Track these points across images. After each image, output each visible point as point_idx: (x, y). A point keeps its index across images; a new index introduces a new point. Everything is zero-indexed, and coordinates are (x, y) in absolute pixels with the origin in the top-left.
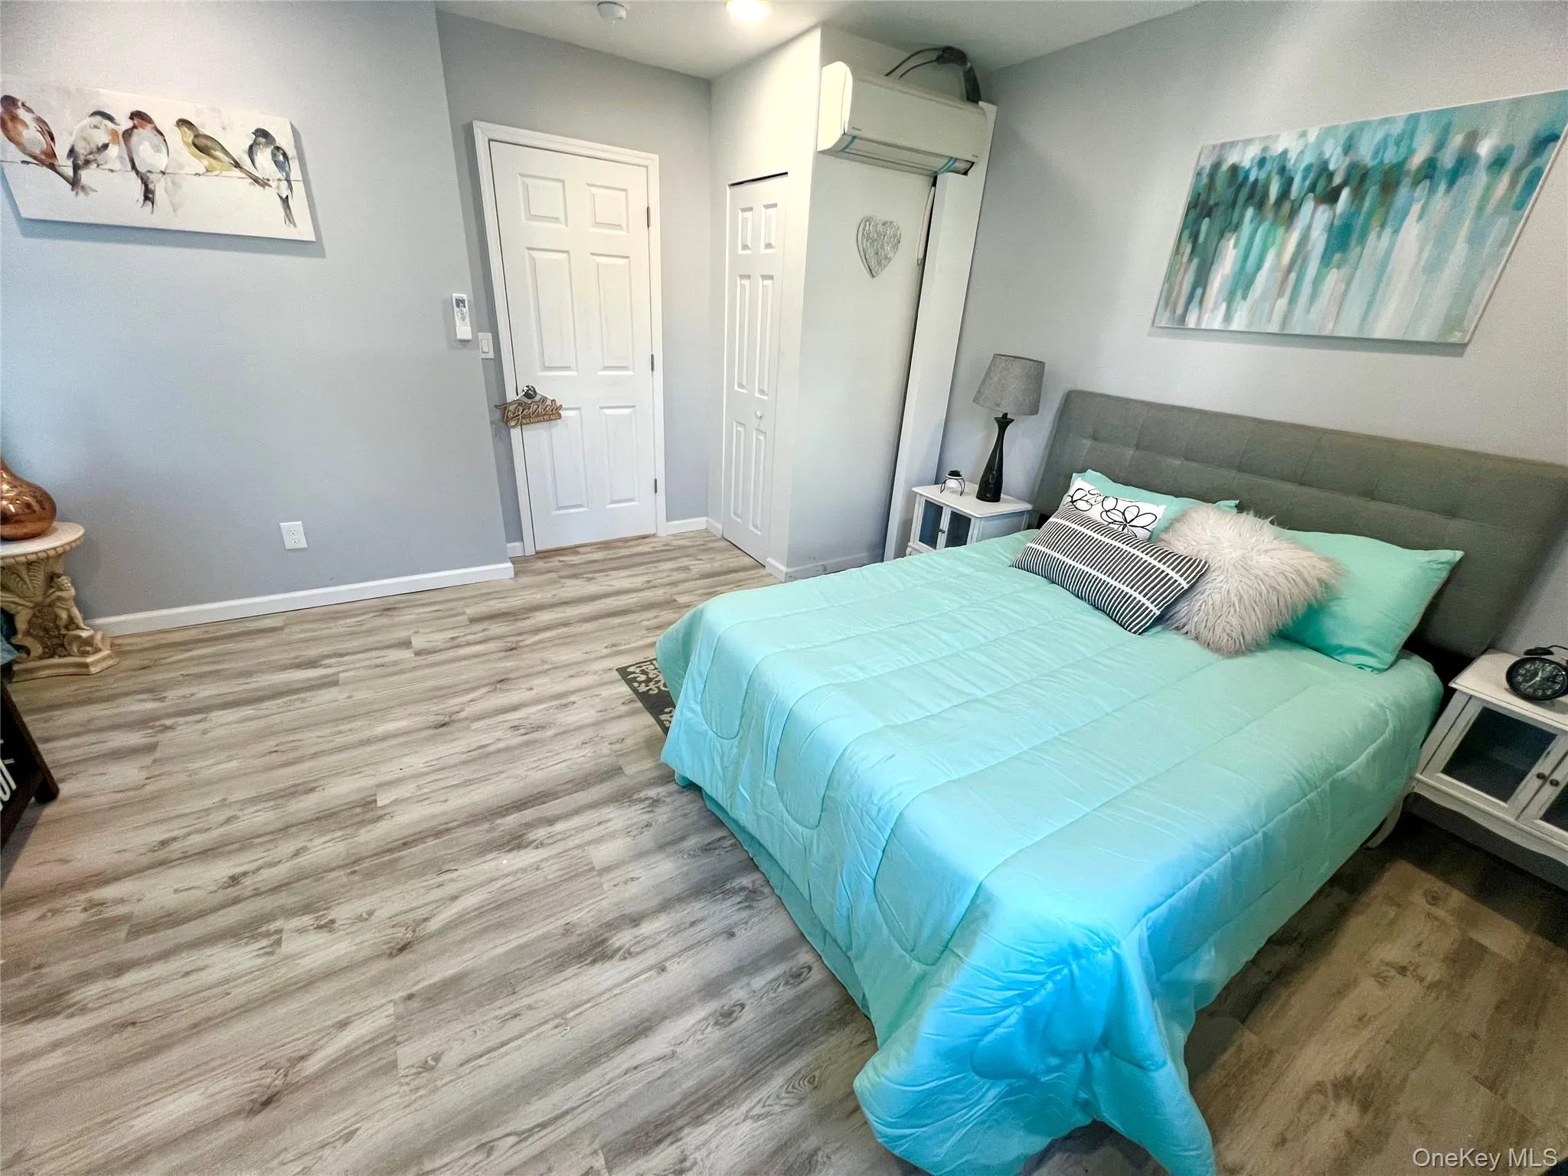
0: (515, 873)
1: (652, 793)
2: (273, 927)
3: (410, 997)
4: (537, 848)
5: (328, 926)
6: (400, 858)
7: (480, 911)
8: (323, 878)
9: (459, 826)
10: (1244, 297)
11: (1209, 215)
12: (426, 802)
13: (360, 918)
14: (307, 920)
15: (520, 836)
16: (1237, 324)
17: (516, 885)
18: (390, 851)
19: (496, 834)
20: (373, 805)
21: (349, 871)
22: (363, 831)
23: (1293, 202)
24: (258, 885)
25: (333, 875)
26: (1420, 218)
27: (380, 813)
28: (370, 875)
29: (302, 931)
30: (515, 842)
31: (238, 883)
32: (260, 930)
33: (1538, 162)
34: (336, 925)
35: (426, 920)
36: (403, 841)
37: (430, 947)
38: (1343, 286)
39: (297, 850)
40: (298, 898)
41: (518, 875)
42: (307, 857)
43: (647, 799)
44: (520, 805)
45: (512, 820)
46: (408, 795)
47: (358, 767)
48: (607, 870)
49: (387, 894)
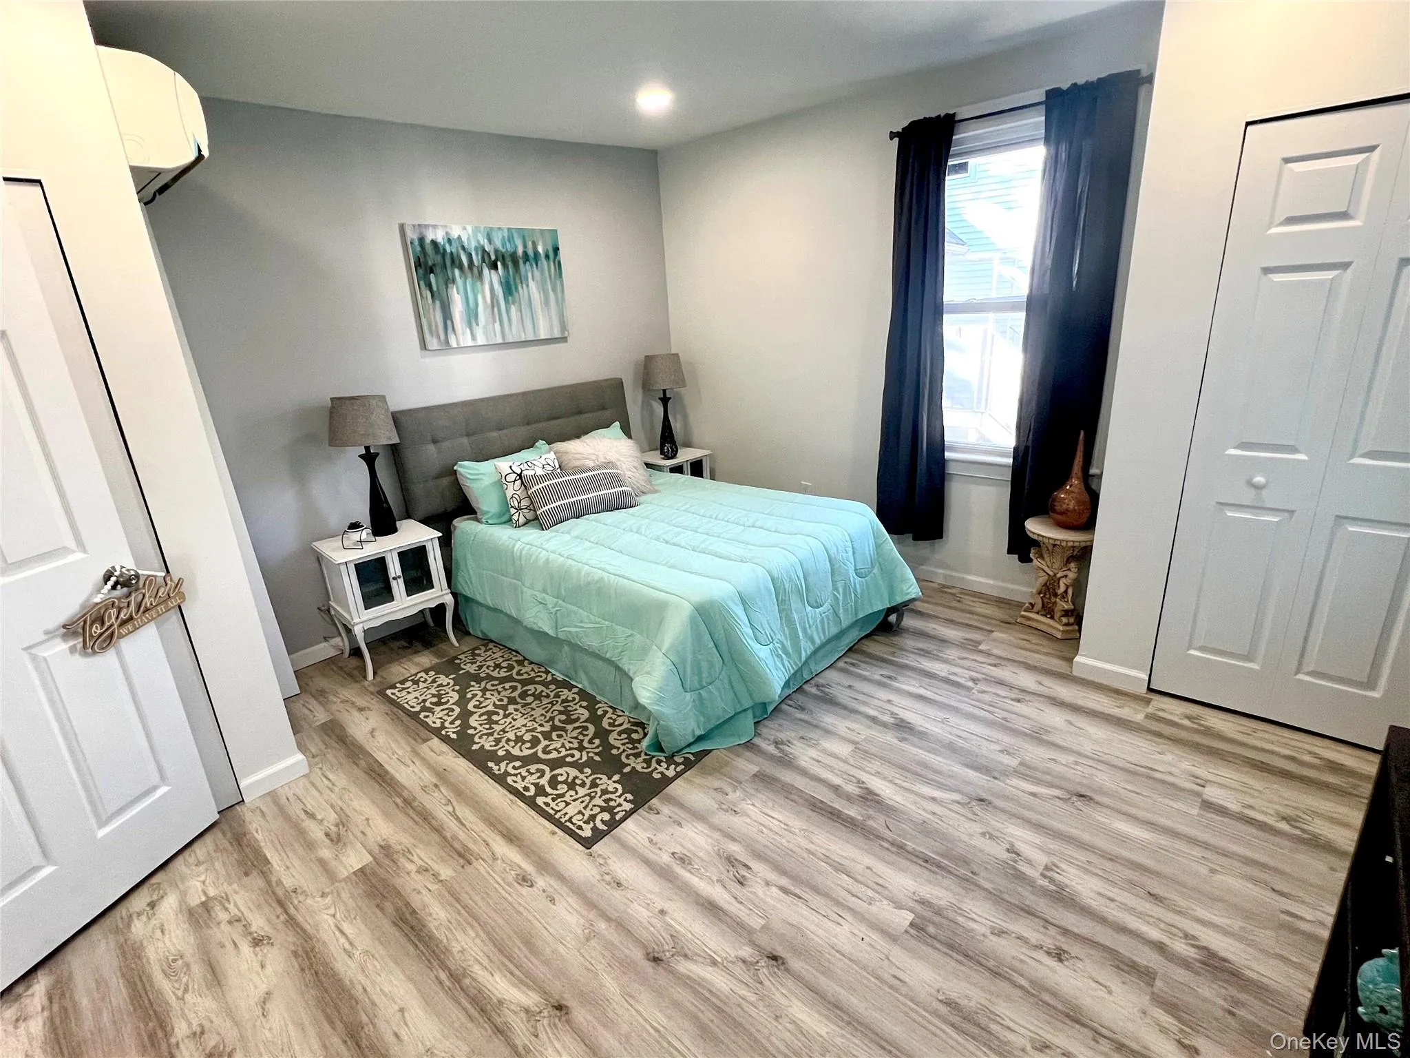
0: (891, 782)
1: (771, 749)
2: (1045, 883)
3: (995, 778)
4: (863, 783)
5: (1011, 850)
6: (938, 854)
7: (929, 782)
8: (994, 889)
9: (883, 839)
10: (478, 324)
11: (432, 271)
12: (881, 882)
13: (991, 837)
14: (1024, 868)
15: (862, 797)
16: (481, 340)
17: (898, 776)
18: (939, 866)
19: (871, 812)
20: (918, 921)
21: (975, 877)
22: (943, 903)
23: (478, 267)
24: (1042, 929)
25: (988, 885)
26: (533, 280)
27: (918, 907)
28: (965, 861)
29: (1029, 862)
30: (869, 797)
31: (1058, 948)
32: (1054, 888)
33: (558, 258)
34: (1008, 846)
35: (959, 803)
36: (924, 864)
37: (968, 789)
38: (519, 313)
39: (999, 936)
40: (1020, 889)
41: (891, 779)
42: (998, 922)
43: (778, 748)
44: (835, 816)
45: (852, 811)
46: (885, 902)
47: (891, 987)
48: (853, 742)
49: (965, 838)
